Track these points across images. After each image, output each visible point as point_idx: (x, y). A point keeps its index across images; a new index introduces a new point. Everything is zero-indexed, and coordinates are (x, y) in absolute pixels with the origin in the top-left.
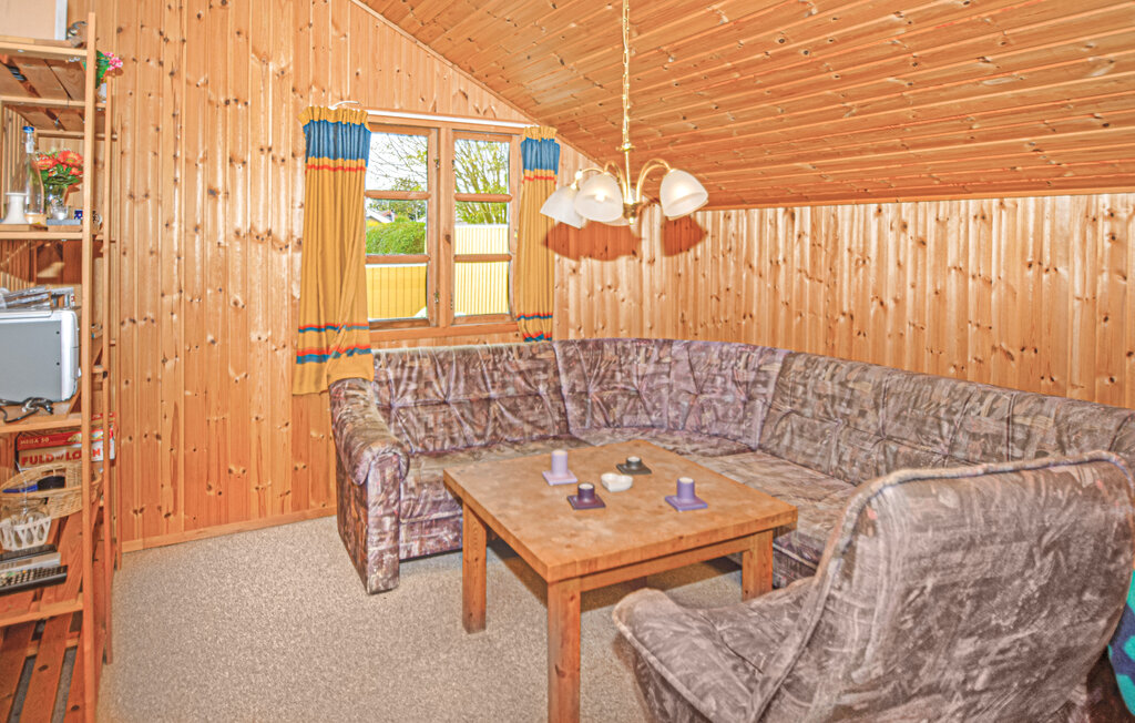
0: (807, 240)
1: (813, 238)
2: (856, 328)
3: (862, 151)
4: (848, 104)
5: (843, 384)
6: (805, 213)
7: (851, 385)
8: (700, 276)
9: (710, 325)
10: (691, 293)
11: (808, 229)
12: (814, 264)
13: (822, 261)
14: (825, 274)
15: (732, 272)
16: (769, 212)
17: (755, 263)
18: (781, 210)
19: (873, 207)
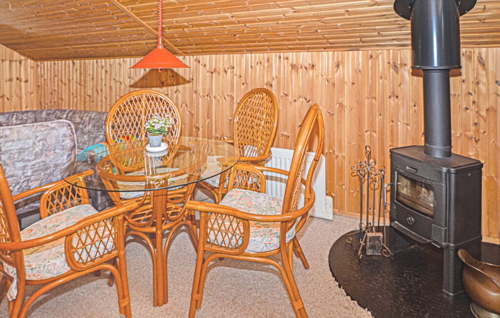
0: (78, 72)
1: (80, 71)
2: (91, 100)
3: (81, 44)
4: (68, 31)
5: (82, 119)
6: (77, 62)
7: (84, 118)
8: (46, 86)
9: (49, 104)
10: (43, 93)
11: (78, 68)
12: (80, 80)
13: (82, 79)
14: (83, 83)
15: (56, 84)
16: (67, 62)
17: (63, 80)
18: (71, 61)
19: (95, 61)
